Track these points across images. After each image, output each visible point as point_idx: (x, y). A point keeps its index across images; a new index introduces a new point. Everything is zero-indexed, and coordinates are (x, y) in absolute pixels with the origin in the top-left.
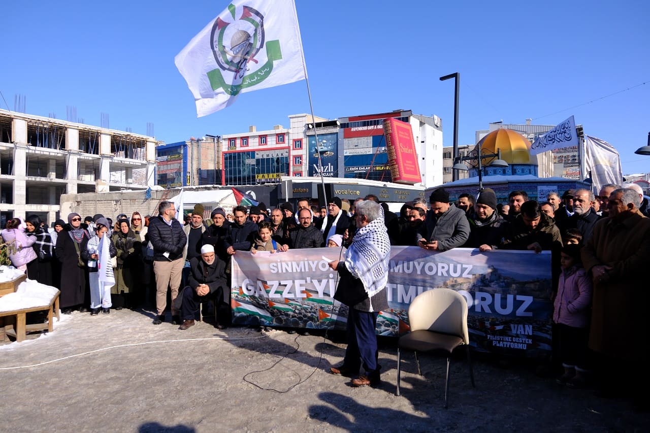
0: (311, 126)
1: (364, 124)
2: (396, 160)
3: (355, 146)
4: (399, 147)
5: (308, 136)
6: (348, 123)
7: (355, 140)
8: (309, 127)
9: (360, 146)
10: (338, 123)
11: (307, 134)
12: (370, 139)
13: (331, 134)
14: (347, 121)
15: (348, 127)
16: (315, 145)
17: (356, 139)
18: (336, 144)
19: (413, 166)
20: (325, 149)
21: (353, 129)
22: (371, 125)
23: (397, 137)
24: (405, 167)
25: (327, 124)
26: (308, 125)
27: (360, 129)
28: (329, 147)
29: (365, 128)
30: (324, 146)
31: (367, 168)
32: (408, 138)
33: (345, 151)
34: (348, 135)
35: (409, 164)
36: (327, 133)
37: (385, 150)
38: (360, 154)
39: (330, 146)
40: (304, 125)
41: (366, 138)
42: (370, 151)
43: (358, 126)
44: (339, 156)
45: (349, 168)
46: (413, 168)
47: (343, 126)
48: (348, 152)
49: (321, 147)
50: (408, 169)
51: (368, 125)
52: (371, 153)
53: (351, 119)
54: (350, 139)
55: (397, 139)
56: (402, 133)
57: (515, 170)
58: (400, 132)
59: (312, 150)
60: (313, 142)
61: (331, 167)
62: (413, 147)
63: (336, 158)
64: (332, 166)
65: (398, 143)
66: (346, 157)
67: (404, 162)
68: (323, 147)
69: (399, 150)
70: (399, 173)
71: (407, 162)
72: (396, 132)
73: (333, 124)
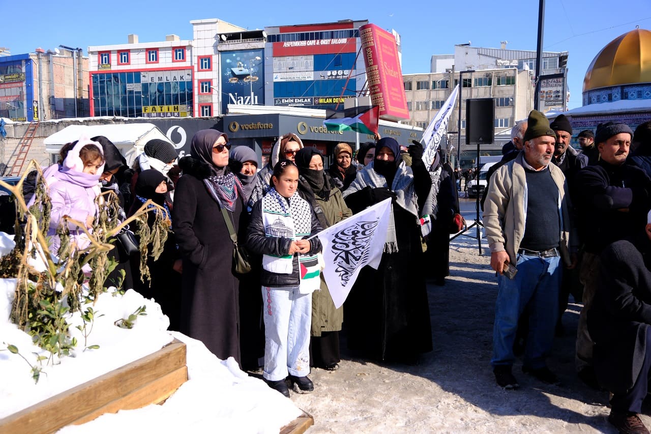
0: (224, 38)
1: (302, 38)
2: (380, 86)
3: (290, 68)
4: (383, 68)
5: (221, 52)
6: (278, 35)
7: (289, 60)
8: (221, 39)
9: (296, 69)
10: (265, 34)
11: (219, 49)
12: (311, 60)
13: (254, 50)
14: (277, 32)
15: (278, 40)
16: (231, 66)
17: (290, 58)
18: (262, 64)
19: (400, 96)
20: (245, 71)
21: (287, 44)
22: (312, 39)
23: (380, 52)
24: (390, 96)
25: (247, 36)
26: (220, 35)
27: (297, 44)
28: (252, 69)
29: (303, 43)
30: (243, 67)
31: (306, 100)
32: (393, 55)
33: (275, 75)
34: (280, 53)
35: (395, 92)
36: (248, 48)
37: (332, 75)
38: (296, 79)
39: (253, 67)
40: (215, 35)
41: (304, 57)
42: (310, 76)
43: (293, 40)
44: (267, 83)
45: (281, 100)
46: (399, 98)
47: (271, 38)
48: (279, 78)
49: (240, 69)
50: (394, 99)
51: (307, 39)
52: (312, 79)
53: (283, 29)
54: (282, 58)
55: (381, 55)
56: (386, 47)
58: (383, 45)
59: (226, 72)
60: (228, 61)
61: (254, 98)
62: (399, 70)
63: (262, 86)
64: (256, 97)
65: (382, 62)
66: (275, 83)
67: (389, 89)
68: (242, 69)
69: (383, 71)
70: (385, 104)
71: (394, 89)
72: (379, 46)
73: (257, 35)
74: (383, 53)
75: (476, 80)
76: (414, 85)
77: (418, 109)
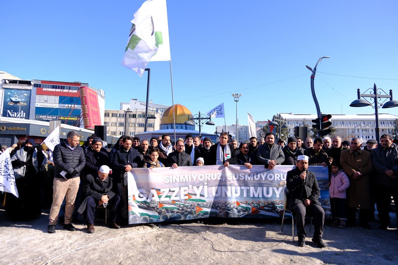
0: (7, 82)
1: (53, 87)
2: (88, 114)
3: (45, 101)
4: (90, 106)
5: (5, 88)
6: (40, 85)
7: (45, 97)
8: (5, 82)
9: (49, 102)
10: (32, 83)
11: (4, 87)
12: (57, 98)
13: (25, 90)
14: (39, 83)
15: (40, 87)
16: (10, 96)
17: (46, 96)
18: (29, 97)
19: (98, 119)
20: (19, 100)
21: (44, 89)
22: (59, 88)
23: (89, 99)
24: (93, 119)
25: (21, 82)
26: (5, 80)
27: (50, 90)
28: (23, 99)
29: (54, 90)
30: (18, 97)
31: (53, 117)
32: (95, 101)
33: (36, 104)
34: (40, 93)
35: (96, 118)
36: (22, 89)
37: (68, 106)
38: (49, 107)
39: (24, 98)
40: (2, 79)
41: (54, 97)
42: (57, 106)
43: (48, 88)
44: (31, 107)
45: (39, 116)
46: (97, 120)
47: (36, 85)
48: (39, 105)
49: (16, 98)
50: (95, 121)
51: (56, 88)
52: (58, 107)
53: (43, 82)
54: (41, 96)
55: (89, 101)
56: (92, 97)
57: (187, 127)
58: (91, 97)
59: (7, 99)
60: (9, 94)
61: (23, 114)
62: (98, 108)
63: (28, 108)
64: (24, 114)
65: (89, 103)
66: (37, 108)
67: (93, 116)
68: (17, 98)
69: (90, 108)
70: (90, 123)
71: (95, 116)
72: (89, 96)
73: (29, 83)
74: (90, 100)
75: (138, 115)
76: (110, 115)
77: (112, 125)
